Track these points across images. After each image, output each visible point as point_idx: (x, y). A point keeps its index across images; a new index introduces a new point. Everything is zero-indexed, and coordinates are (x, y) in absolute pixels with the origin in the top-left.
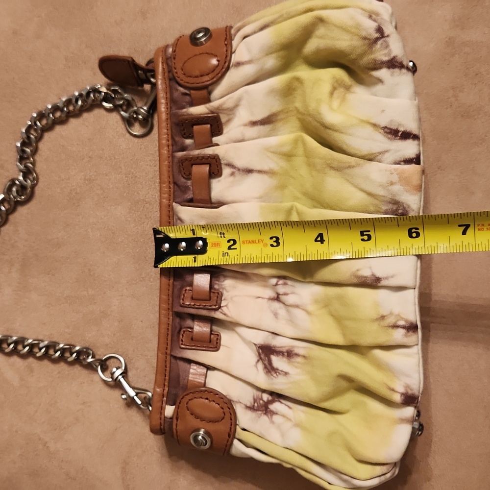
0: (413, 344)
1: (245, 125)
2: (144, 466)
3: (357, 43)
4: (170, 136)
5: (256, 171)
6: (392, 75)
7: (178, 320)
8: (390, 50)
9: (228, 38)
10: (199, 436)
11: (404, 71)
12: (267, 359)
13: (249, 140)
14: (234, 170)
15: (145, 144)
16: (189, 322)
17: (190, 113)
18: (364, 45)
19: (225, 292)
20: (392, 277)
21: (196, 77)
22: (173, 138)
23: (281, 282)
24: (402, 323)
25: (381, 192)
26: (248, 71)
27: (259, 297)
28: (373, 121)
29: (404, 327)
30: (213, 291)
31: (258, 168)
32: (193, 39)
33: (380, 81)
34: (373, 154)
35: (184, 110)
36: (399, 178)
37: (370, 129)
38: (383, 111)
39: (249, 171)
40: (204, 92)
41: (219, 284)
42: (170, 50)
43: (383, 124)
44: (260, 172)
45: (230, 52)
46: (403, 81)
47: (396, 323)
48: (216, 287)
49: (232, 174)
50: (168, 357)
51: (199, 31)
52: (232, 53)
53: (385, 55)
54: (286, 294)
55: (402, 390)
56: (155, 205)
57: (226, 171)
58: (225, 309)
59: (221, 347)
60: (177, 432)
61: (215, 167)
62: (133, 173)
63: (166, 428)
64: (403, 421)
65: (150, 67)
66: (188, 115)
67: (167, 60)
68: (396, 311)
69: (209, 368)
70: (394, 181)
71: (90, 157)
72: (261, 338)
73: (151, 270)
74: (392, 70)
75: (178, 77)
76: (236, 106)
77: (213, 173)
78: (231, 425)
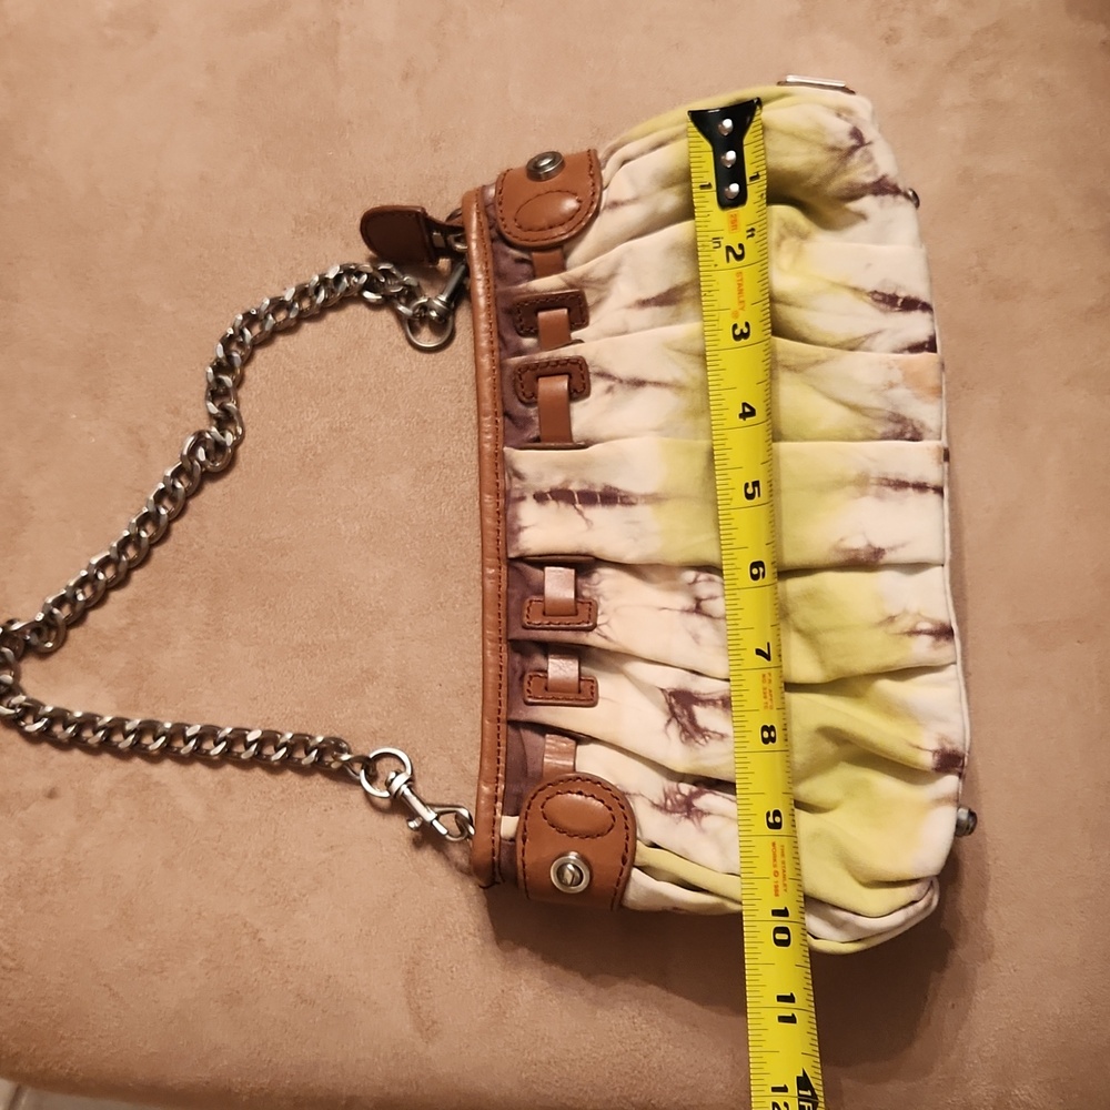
0: (947, 662)
1: (629, 307)
2: (450, 965)
3: (820, 157)
4: (495, 334)
5: (650, 383)
6: (881, 205)
7: (517, 658)
8: (876, 166)
9: (594, 165)
10: (566, 864)
11: (901, 199)
12: (685, 713)
13: (635, 331)
14: (613, 383)
15: (441, 363)
16: (539, 660)
17: (532, 289)
18: (832, 159)
19: (602, 601)
20: (903, 545)
21: (541, 229)
22: (500, 337)
23: (703, 576)
24: (926, 626)
25: (872, 401)
26: (633, 215)
27: (664, 609)
28: (853, 283)
29: (930, 633)
30: (580, 600)
31: (654, 377)
32: (534, 171)
33: (862, 216)
34: (855, 339)
35: (521, 286)
36: (904, 375)
37: (848, 297)
38: (869, 265)
39: (639, 383)
40: (557, 253)
41: (590, 589)
42: (492, 192)
43: (870, 288)
44: (657, 384)
45: (598, 185)
46: (899, 214)
47: (915, 627)
48: (585, 593)
49: (610, 389)
50: (503, 727)
51: (543, 157)
52: (602, 189)
53: (868, 174)
54: (712, 598)
55: (935, 746)
56: (461, 472)
57: (598, 386)
58: (604, 629)
59: (600, 701)
60: (524, 865)
61: (579, 378)
62: (419, 415)
63: (502, 859)
64: (940, 801)
65: (455, 222)
66: (529, 292)
67: (486, 209)
68: (914, 606)
69: (579, 739)
70: (895, 381)
71: (340, 390)
72: (672, 679)
73: (457, 588)
74: (880, 198)
75: (509, 233)
76: (612, 276)
77: (575, 391)
78: (627, 839)
